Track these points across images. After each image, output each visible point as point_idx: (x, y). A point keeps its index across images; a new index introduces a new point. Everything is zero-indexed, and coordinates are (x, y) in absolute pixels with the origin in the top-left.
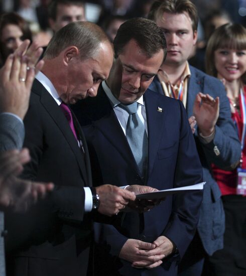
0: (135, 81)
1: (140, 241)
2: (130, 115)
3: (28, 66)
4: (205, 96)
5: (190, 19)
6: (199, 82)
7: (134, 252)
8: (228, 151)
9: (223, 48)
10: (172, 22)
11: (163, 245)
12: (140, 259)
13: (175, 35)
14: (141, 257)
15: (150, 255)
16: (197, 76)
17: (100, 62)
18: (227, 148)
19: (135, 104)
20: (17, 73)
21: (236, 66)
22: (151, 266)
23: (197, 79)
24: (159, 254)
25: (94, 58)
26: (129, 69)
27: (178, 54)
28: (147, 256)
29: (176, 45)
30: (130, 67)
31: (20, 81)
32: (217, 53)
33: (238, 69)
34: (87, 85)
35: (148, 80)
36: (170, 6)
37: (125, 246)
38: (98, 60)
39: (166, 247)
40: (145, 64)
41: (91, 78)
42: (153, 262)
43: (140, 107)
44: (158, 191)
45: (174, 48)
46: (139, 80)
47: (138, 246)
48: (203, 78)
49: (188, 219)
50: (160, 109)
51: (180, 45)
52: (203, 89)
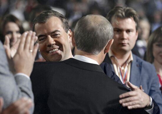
5: (134, 22)
6: (138, 65)
10: (123, 24)
13: (125, 33)
16: (137, 61)
20: (28, 46)
23: (137, 63)
27: (127, 45)
29: (126, 39)
31: (30, 52)
32: (154, 45)
36: (122, 14)
45: (124, 41)
48: (141, 63)
51: (128, 39)
52: (140, 70)
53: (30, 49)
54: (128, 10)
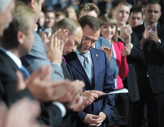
0: (89, 43)
1: (92, 115)
2: (85, 59)
3: (61, 41)
4: (106, 47)
5: (96, 13)
6: (99, 41)
7: (91, 120)
8: (115, 71)
9: (105, 25)
11: (102, 116)
12: (93, 123)
14: (93, 122)
15: (97, 121)
17: (78, 36)
18: (114, 70)
19: (87, 53)
20: (56, 44)
21: (110, 33)
22: (98, 126)
24: (101, 120)
25: (76, 35)
26: (86, 38)
28: (96, 121)
30: (86, 37)
31: (58, 48)
32: (102, 27)
33: (111, 34)
34: (72, 47)
35: (93, 43)
36: (88, 8)
37: (86, 117)
38: (77, 35)
39: (103, 117)
40: (93, 36)
41: (74, 43)
42: (98, 124)
43: (89, 55)
44: (106, 94)
46: (90, 43)
47: (92, 117)
48: (101, 39)
49: (111, 103)
50: (97, 55)
52: (101, 44)
53: (58, 46)
54: (91, 6)
